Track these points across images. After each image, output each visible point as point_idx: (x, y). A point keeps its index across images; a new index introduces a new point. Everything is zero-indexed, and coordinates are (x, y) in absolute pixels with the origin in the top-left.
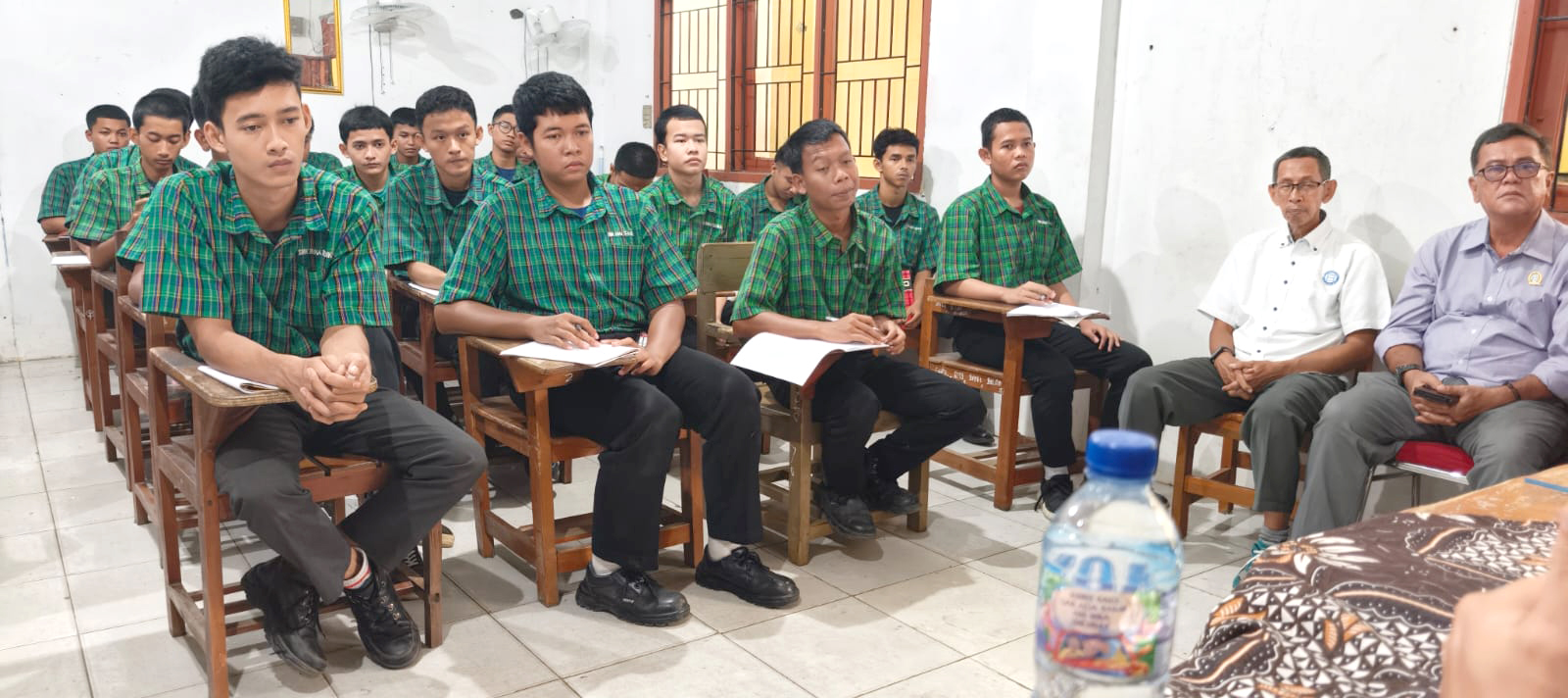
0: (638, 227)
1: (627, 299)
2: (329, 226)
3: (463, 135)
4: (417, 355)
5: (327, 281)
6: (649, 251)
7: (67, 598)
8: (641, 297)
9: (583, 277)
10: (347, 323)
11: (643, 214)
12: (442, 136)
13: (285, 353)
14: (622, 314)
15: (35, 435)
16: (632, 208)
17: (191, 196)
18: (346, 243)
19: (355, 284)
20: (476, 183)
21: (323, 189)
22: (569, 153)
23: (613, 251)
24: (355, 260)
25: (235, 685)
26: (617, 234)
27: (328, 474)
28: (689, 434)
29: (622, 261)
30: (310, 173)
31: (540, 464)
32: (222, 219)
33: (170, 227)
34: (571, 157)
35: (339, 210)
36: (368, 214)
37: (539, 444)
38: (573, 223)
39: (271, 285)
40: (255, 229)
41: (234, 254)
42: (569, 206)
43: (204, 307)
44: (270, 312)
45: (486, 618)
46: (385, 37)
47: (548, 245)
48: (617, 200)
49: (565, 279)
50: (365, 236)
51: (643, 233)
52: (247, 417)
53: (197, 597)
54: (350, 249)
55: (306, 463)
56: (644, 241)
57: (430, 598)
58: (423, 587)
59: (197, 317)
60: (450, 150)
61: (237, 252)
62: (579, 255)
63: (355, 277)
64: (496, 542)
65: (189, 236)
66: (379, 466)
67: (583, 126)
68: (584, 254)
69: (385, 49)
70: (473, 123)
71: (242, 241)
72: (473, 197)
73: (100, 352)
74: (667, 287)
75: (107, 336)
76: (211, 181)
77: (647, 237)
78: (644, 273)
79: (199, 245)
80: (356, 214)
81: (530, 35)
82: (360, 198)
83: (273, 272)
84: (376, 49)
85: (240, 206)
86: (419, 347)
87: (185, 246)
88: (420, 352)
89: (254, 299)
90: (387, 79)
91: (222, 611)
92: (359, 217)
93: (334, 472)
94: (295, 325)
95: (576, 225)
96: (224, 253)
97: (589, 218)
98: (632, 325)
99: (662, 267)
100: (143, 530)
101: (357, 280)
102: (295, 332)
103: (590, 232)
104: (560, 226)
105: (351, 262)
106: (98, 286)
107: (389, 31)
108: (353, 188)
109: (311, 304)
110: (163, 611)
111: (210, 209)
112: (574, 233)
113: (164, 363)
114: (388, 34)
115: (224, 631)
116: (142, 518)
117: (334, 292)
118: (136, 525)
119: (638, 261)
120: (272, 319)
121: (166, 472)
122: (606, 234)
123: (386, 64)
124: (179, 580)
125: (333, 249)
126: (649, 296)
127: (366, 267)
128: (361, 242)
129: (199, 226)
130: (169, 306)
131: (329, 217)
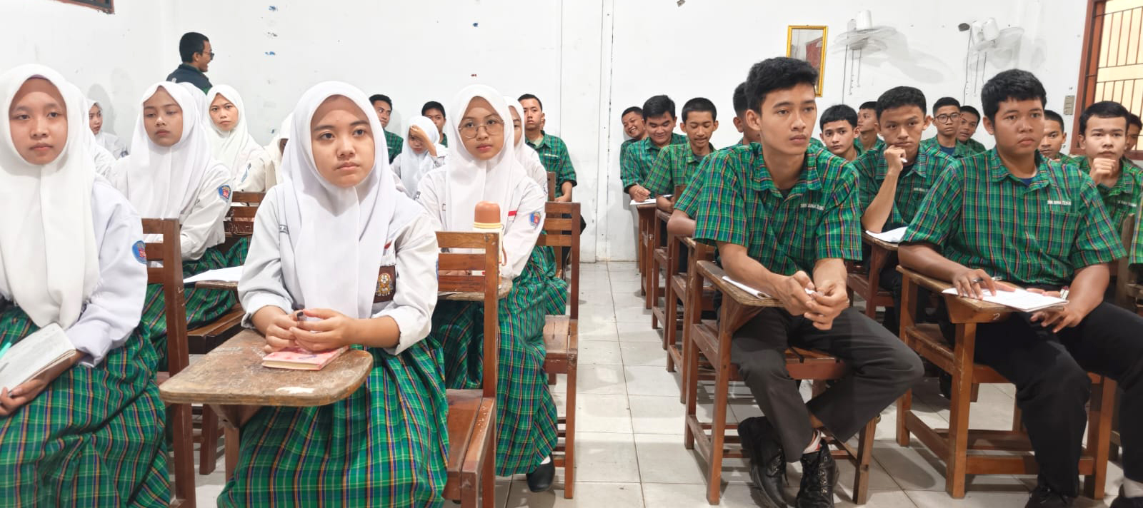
0: (1077, 198)
1: (1057, 258)
2: (823, 187)
3: (912, 124)
4: (865, 285)
5: (820, 227)
6: (1084, 220)
7: (628, 409)
8: (1070, 258)
9: (1021, 235)
10: (831, 257)
11: (1083, 187)
12: (895, 125)
13: (781, 274)
14: (1049, 270)
15: (614, 306)
16: (1074, 182)
17: (733, 164)
18: (834, 200)
19: (839, 229)
20: (921, 159)
21: (821, 162)
22: (1023, 131)
23: (1051, 216)
24: (843, 211)
25: (723, 491)
26: (1057, 203)
27: (802, 361)
28: (1102, 380)
29: (1057, 226)
30: (813, 150)
31: (961, 382)
32: (752, 180)
33: (717, 183)
34: (1024, 134)
35: (830, 177)
36: (851, 179)
37: (963, 367)
38: (1019, 189)
39: (779, 226)
40: (773, 187)
41: (757, 204)
42: (1019, 175)
43: (733, 236)
44: (775, 245)
45: (901, 493)
46: (857, 53)
47: (995, 204)
48: (1059, 175)
49: (1004, 233)
50: (848, 195)
51: (1081, 204)
52: (755, 314)
53: (705, 426)
54: (837, 204)
55: (788, 351)
56: (1080, 210)
57: (861, 467)
58: (856, 457)
59: (728, 243)
60: (899, 136)
61: (760, 202)
62: (1019, 215)
63: (840, 224)
64: (912, 436)
65: (730, 190)
66: (837, 361)
67: (1036, 110)
68: (1024, 216)
69: (856, 62)
70: (922, 114)
71: (765, 195)
72: (917, 170)
73: (655, 260)
74: (1095, 251)
75: (660, 251)
76: (746, 155)
77: (1083, 208)
78: (1076, 238)
79: (736, 197)
80: (843, 179)
81: (974, 43)
82: (846, 168)
83: (781, 217)
84: (849, 62)
85: (764, 172)
86: (867, 279)
87: (726, 197)
88: (866, 283)
89: (766, 236)
90: (855, 83)
91: (723, 440)
92: (844, 181)
93: (807, 361)
94: (792, 256)
95: (1022, 191)
96: (751, 203)
97: (1036, 186)
98: (1056, 280)
99: (1094, 234)
100: (670, 376)
101: (840, 226)
102: (790, 260)
103: (1032, 198)
104: (1008, 191)
105: (837, 214)
106: (659, 219)
107: (861, 49)
108: (842, 161)
109: (805, 242)
110: (682, 430)
111: (746, 174)
112: (1019, 198)
113: (706, 272)
114: (860, 51)
115: (722, 454)
116: (671, 368)
117: (824, 234)
118: (667, 371)
119: (1073, 226)
120: (776, 250)
121: (697, 342)
122: (1046, 202)
123: (855, 73)
124: (694, 413)
125: (824, 204)
126: (1076, 255)
127: (847, 217)
128: (846, 199)
129: (738, 184)
130: (711, 235)
131: (824, 182)
